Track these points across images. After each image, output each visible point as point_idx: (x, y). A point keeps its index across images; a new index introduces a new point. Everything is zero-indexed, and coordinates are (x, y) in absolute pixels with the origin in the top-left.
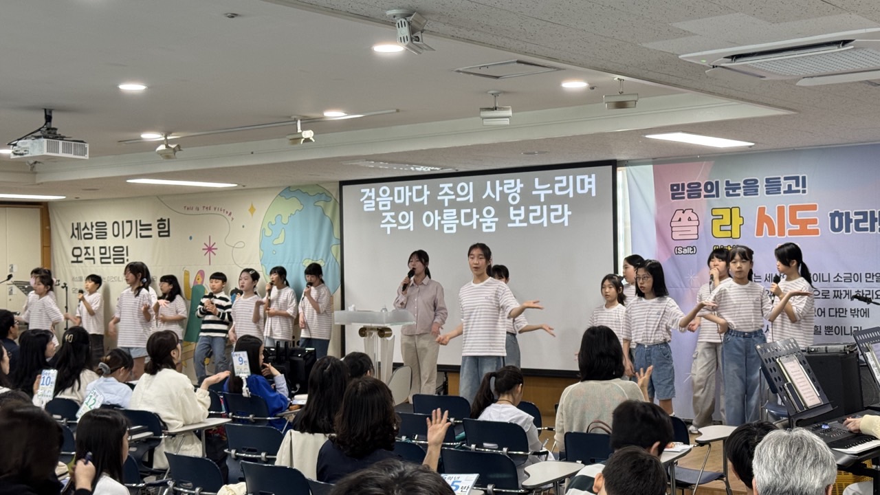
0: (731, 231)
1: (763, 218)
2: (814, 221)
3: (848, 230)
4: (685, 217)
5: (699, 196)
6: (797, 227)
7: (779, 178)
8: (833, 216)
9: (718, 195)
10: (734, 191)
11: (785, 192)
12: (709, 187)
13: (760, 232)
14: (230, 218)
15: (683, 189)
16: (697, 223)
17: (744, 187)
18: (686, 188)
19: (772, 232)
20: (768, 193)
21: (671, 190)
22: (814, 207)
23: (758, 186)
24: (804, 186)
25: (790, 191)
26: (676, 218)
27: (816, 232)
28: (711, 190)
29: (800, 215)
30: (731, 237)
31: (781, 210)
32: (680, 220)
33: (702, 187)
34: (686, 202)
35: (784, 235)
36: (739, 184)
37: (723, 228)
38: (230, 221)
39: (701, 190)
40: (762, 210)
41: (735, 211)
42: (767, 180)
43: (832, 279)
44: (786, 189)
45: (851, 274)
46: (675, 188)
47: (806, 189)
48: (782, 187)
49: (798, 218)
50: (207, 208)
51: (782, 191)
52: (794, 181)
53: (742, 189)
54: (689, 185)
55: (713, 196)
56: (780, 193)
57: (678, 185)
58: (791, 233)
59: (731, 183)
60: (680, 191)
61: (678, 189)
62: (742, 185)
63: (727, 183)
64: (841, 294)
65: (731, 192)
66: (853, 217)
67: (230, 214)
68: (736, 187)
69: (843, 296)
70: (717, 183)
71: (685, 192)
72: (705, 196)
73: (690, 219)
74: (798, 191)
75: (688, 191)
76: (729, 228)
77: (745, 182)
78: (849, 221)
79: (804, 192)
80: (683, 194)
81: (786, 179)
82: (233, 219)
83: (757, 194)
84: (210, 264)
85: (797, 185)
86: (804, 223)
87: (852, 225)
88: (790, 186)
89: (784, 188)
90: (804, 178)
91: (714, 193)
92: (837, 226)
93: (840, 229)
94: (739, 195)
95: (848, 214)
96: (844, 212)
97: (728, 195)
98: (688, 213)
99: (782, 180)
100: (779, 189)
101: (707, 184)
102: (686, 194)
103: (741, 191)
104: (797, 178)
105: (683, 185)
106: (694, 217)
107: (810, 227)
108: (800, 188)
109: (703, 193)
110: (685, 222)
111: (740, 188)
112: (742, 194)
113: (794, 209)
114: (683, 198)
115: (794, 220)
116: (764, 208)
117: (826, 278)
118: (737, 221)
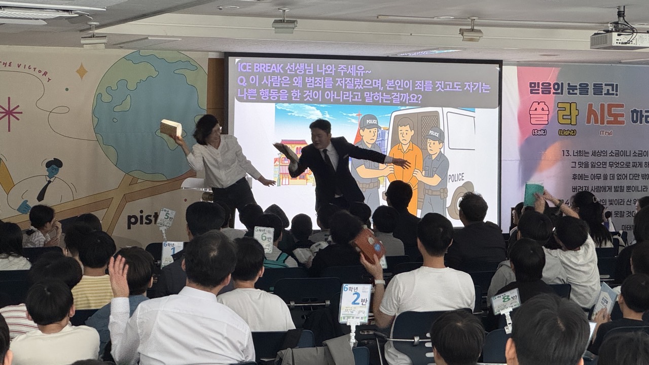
0: (571, 119)
1: (591, 111)
2: (622, 115)
3: (641, 122)
4: (539, 107)
5: (550, 93)
6: (612, 119)
7: (602, 84)
8: (633, 112)
9: (562, 94)
10: (573, 91)
11: (605, 94)
12: (556, 87)
13: (589, 122)
14: (45, 79)
15: (538, 87)
16: (547, 113)
17: (579, 88)
18: (541, 86)
19: (596, 122)
20: (594, 94)
21: (530, 87)
22: (622, 106)
23: (588, 89)
24: (617, 91)
25: (608, 93)
26: (533, 108)
27: (622, 123)
28: (558, 89)
29: (614, 111)
30: (571, 124)
31: (602, 106)
32: (536, 110)
33: (552, 86)
34: (540, 97)
35: (604, 124)
36: (576, 86)
37: (565, 117)
38: (45, 82)
39: (551, 88)
40: (590, 106)
41: (573, 106)
42: (595, 85)
43: (632, 155)
44: (606, 92)
45: (642, 151)
46: (533, 85)
47: (618, 93)
48: (603, 90)
49: (612, 113)
50: (5, 64)
51: (603, 93)
52: (611, 87)
53: (578, 90)
54: (543, 84)
55: (558, 93)
56: (602, 95)
57: (535, 83)
58: (609, 122)
59: (571, 85)
60: (536, 88)
61: (535, 87)
62: (578, 87)
63: (569, 84)
64: (637, 164)
65: (571, 91)
66: (645, 114)
67: (45, 74)
68: (574, 88)
69: (637, 166)
70: (562, 84)
71: (540, 89)
72: (554, 93)
73: (543, 109)
74: (613, 94)
75: (542, 88)
76: (569, 117)
77: (580, 85)
78: (642, 116)
79: (617, 95)
80: (539, 90)
81: (606, 85)
82: (49, 80)
83: (588, 94)
84: (9, 131)
85: (613, 90)
86: (616, 116)
87: (644, 119)
88: (608, 90)
89: (604, 91)
90: (617, 85)
91: (559, 91)
92: (635, 120)
93: (636, 122)
94: (576, 94)
95: (641, 111)
96: (639, 110)
97: (569, 93)
98: (542, 105)
99: (604, 85)
100: (602, 92)
101: (555, 84)
102: (541, 90)
103: (577, 91)
104: (612, 85)
105: (538, 83)
106: (546, 108)
107: (620, 119)
108: (614, 92)
109: (552, 91)
110: (539, 111)
111: (577, 89)
112: (578, 93)
113: (610, 106)
114: (539, 93)
115: (610, 114)
116: (592, 104)
117: (628, 154)
118: (574, 113)
